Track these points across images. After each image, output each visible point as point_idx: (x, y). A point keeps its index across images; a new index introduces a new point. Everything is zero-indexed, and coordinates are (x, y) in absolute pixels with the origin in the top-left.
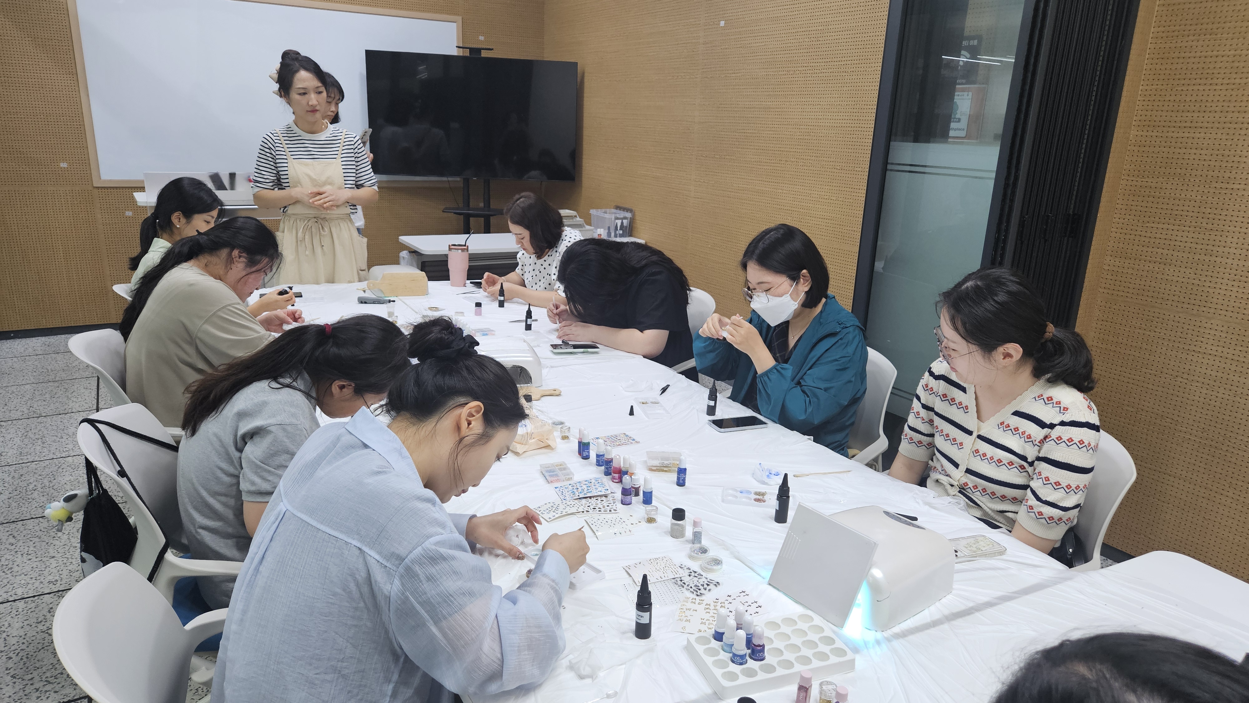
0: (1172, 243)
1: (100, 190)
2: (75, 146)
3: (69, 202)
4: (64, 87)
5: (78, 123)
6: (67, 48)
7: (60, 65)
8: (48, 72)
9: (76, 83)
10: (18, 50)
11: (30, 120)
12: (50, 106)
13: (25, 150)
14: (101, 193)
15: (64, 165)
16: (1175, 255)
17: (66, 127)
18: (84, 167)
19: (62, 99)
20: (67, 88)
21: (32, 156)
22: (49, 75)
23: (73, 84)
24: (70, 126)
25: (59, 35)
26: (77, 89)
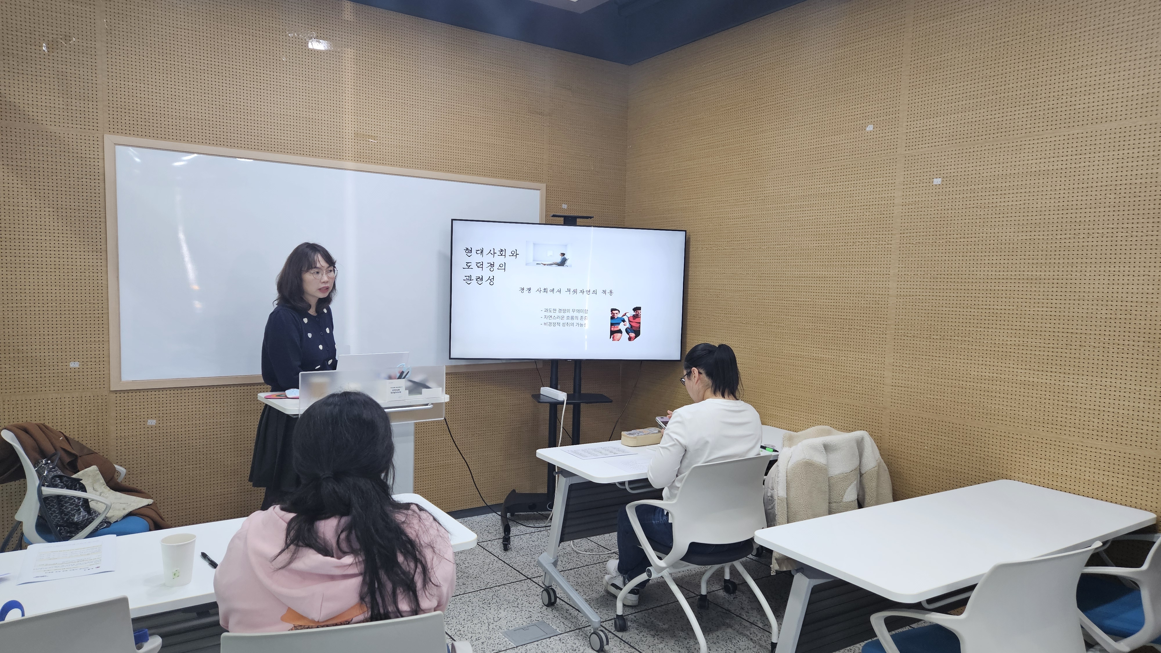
1: (118, 395)
2: (93, 339)
3: (76, 412)
4: (87, 268)
5: (100, 312)
6: (99, 220)
7: (86, 240)
8: (69, 249)
9: (104, 264)
10: (34, 222)
11: (37, 309)
12: (67, 291)
13: (25, 348)
14: (118, 398)
15: (74, 365)
17: (84, 316)
18: (102, 366)
19: (83, 282)
20: (91, 268)
21: (34, 355)
22: (69, 253)
23: (99, 264)
24: (88, 316)
25: (89, 205)
26: (104, 269)
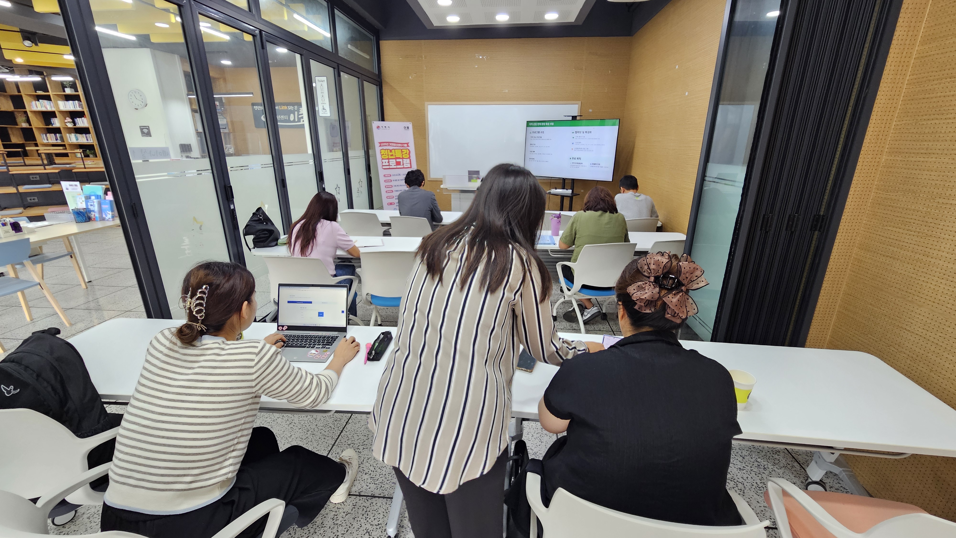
0: (901, 243)
16: (902, 253)
